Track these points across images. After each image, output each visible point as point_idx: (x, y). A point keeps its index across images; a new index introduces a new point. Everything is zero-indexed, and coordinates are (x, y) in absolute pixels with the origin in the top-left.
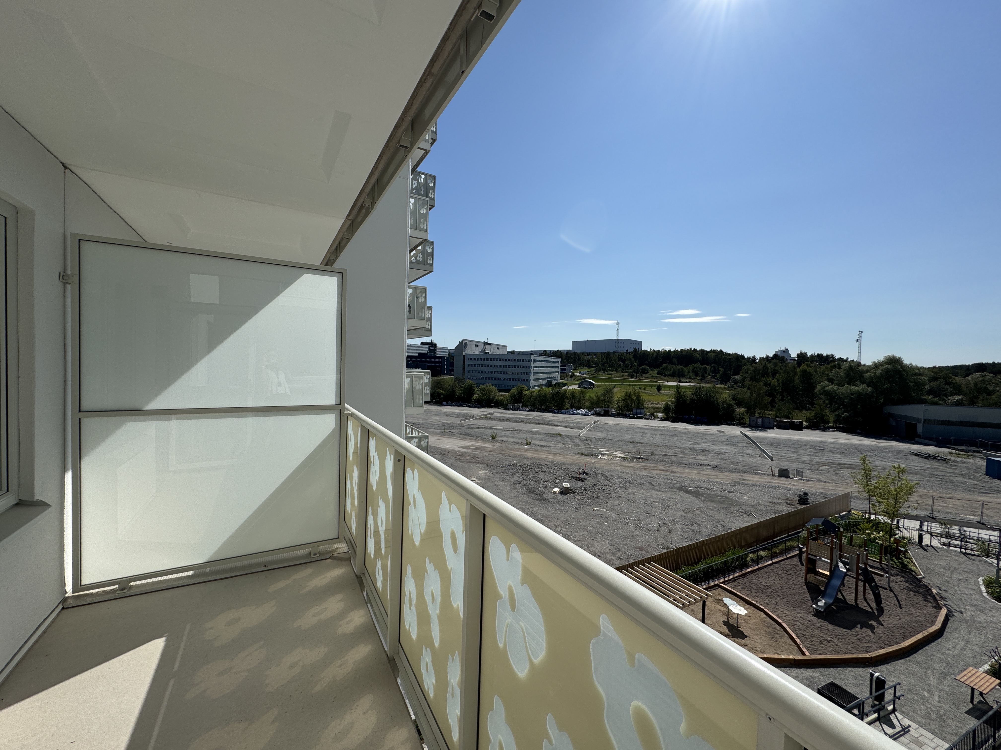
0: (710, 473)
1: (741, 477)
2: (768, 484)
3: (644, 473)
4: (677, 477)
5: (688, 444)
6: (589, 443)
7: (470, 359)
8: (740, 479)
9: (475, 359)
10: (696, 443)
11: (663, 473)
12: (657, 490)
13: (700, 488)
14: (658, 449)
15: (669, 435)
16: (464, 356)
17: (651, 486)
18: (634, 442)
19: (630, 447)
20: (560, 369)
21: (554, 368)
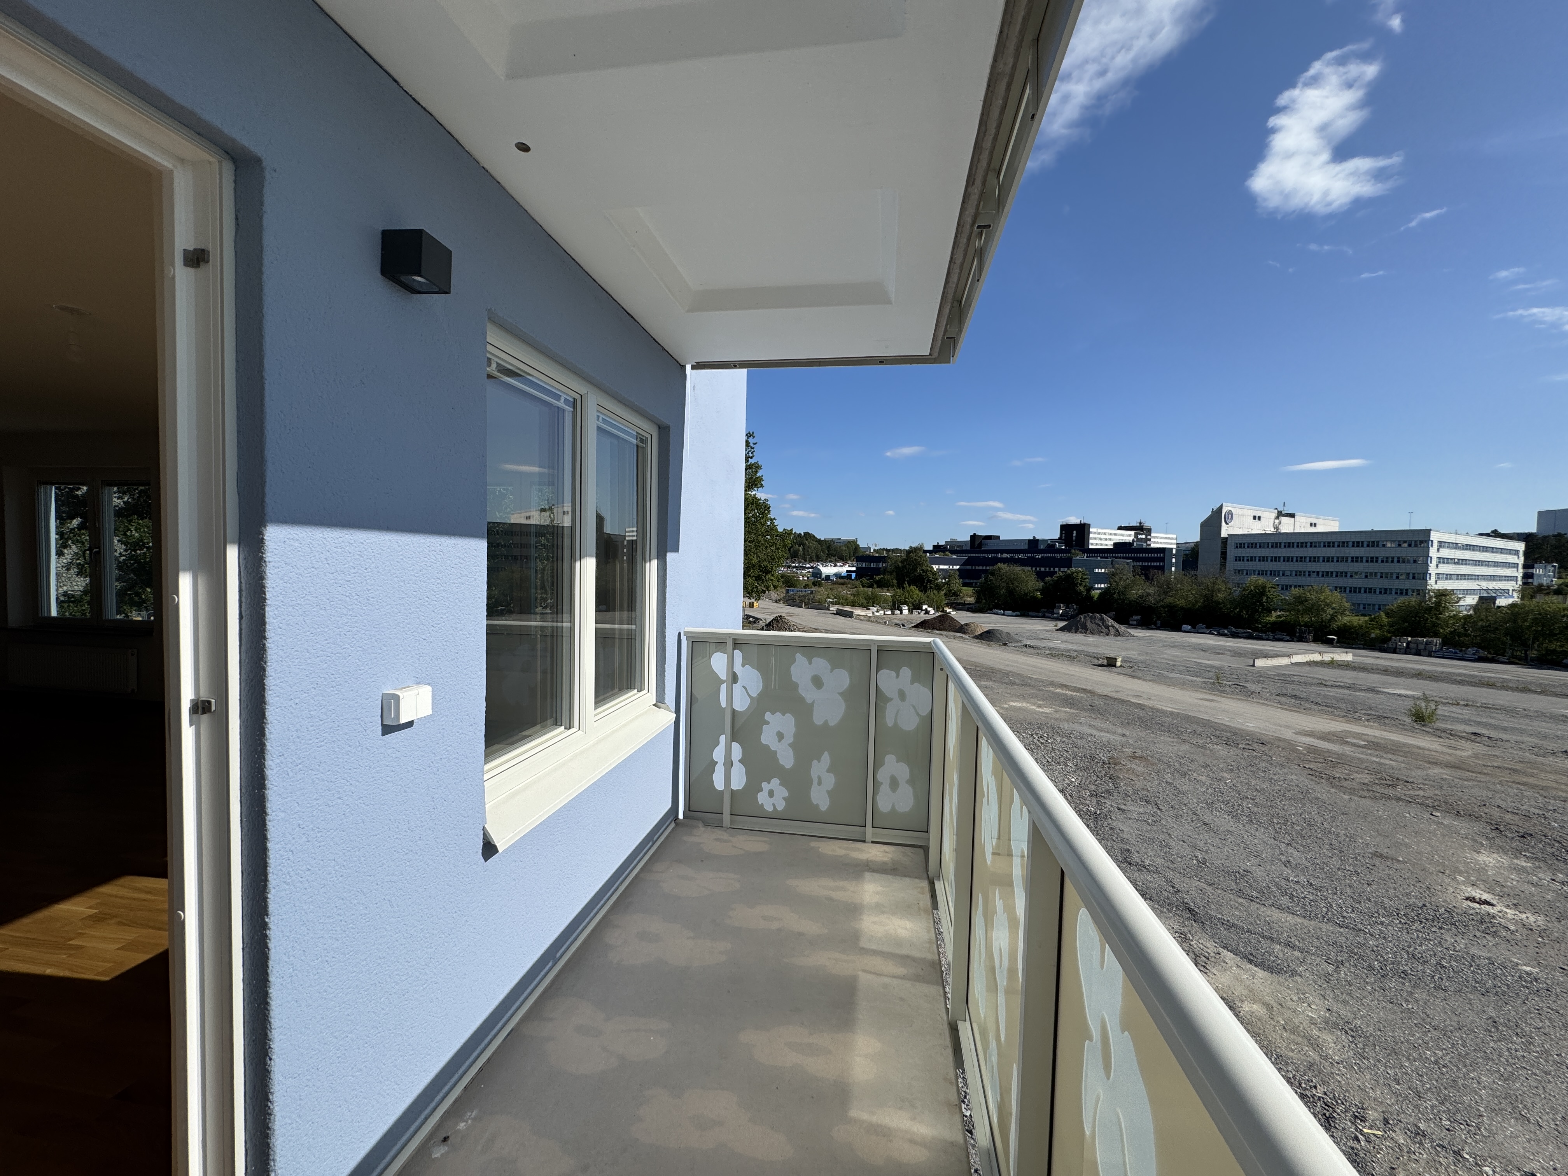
7: (1240, 546)
9: (1252, 545)
16: (1225, 540)
20: (1521, 570)
21: (1503, 567)
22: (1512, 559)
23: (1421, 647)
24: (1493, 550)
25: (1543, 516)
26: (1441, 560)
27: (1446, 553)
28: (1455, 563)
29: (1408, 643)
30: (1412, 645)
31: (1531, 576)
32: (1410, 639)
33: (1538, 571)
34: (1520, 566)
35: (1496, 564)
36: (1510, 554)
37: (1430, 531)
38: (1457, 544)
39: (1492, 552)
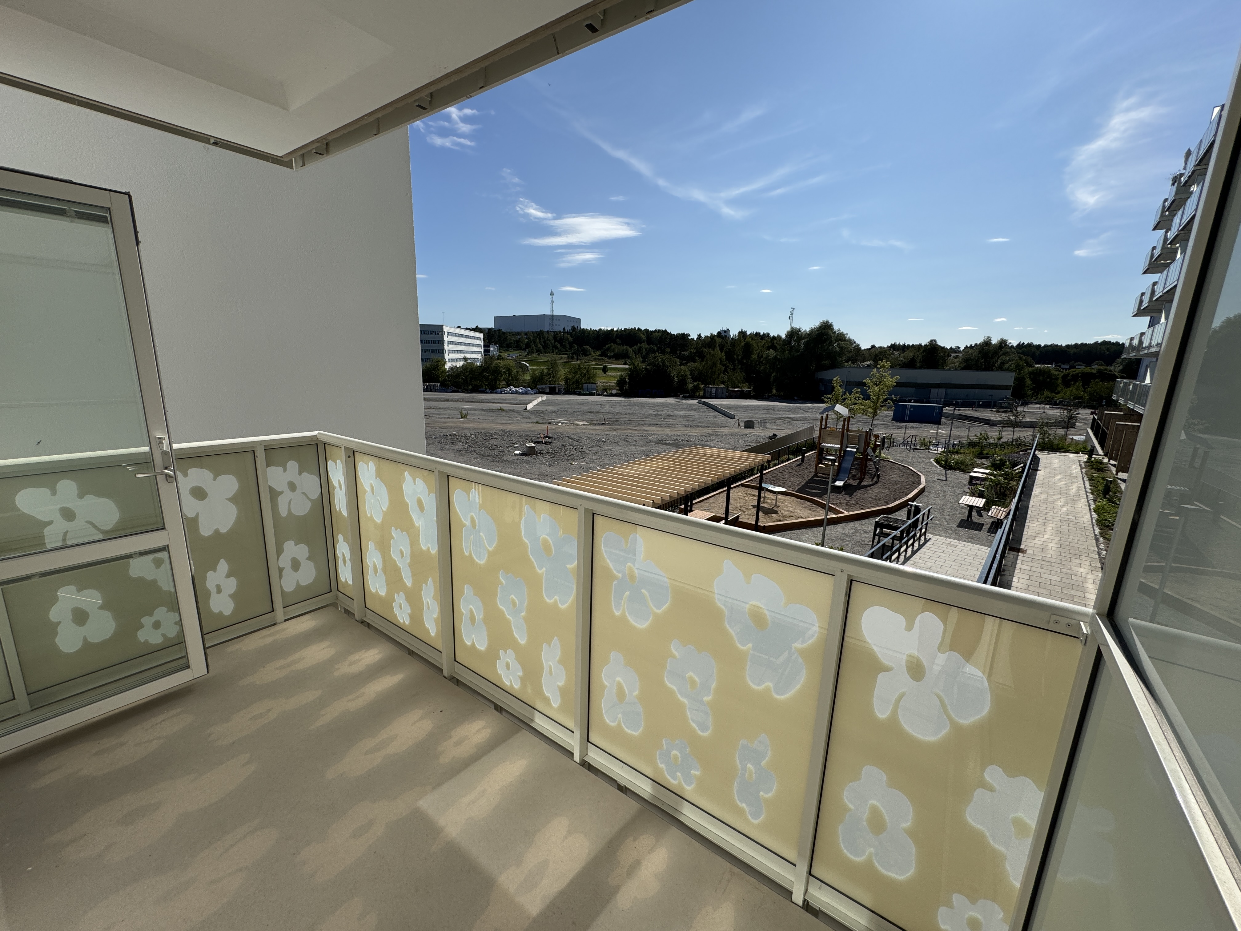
0: (683, 429)
1: (713, 430)
2: (739, 433)
3: (615, 433)
4: (651, 434)
5: (652, 412)
6: (543, 415)
8: (713, 432)
10: (658, 411)
11: (636, 432)
12: (634, 445)
13: (677, 440)
14: (621, 416)
15: (630, 405)
17: (627, 443)
18: (593, 412)
19: (591, 416)
20: (483, 348)
21: (476, 346)
22: (478, 342)
23: (432, 387)
24: (471, 337)
25: (496, 318)
26: (450, 343)
27: (452, 339)
28: (456, 344)
29: (427, 386)
30: (429, 387)
31: (489, 351)
32: (428, 384)
33: (491, 349)
34: (482, 346)
35: (473, 345)
36: (478, 340)
37: (443, 326)
38: (455, 334)
39: (471, 338)
